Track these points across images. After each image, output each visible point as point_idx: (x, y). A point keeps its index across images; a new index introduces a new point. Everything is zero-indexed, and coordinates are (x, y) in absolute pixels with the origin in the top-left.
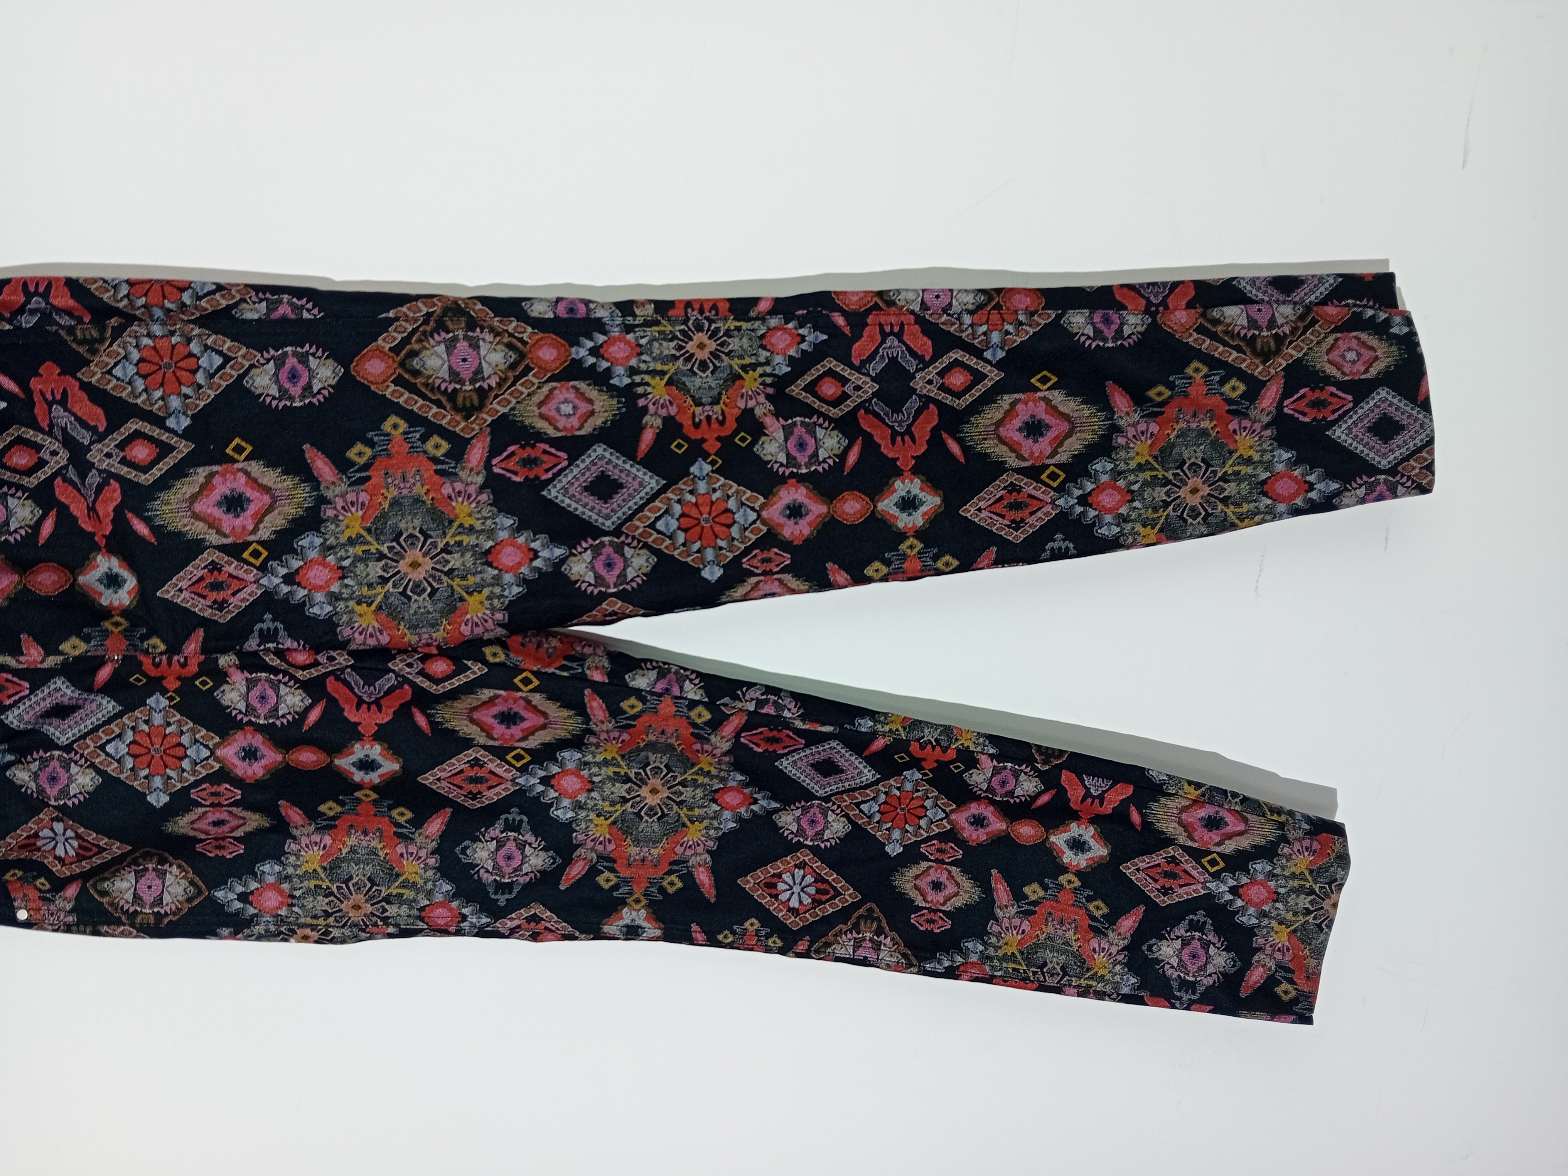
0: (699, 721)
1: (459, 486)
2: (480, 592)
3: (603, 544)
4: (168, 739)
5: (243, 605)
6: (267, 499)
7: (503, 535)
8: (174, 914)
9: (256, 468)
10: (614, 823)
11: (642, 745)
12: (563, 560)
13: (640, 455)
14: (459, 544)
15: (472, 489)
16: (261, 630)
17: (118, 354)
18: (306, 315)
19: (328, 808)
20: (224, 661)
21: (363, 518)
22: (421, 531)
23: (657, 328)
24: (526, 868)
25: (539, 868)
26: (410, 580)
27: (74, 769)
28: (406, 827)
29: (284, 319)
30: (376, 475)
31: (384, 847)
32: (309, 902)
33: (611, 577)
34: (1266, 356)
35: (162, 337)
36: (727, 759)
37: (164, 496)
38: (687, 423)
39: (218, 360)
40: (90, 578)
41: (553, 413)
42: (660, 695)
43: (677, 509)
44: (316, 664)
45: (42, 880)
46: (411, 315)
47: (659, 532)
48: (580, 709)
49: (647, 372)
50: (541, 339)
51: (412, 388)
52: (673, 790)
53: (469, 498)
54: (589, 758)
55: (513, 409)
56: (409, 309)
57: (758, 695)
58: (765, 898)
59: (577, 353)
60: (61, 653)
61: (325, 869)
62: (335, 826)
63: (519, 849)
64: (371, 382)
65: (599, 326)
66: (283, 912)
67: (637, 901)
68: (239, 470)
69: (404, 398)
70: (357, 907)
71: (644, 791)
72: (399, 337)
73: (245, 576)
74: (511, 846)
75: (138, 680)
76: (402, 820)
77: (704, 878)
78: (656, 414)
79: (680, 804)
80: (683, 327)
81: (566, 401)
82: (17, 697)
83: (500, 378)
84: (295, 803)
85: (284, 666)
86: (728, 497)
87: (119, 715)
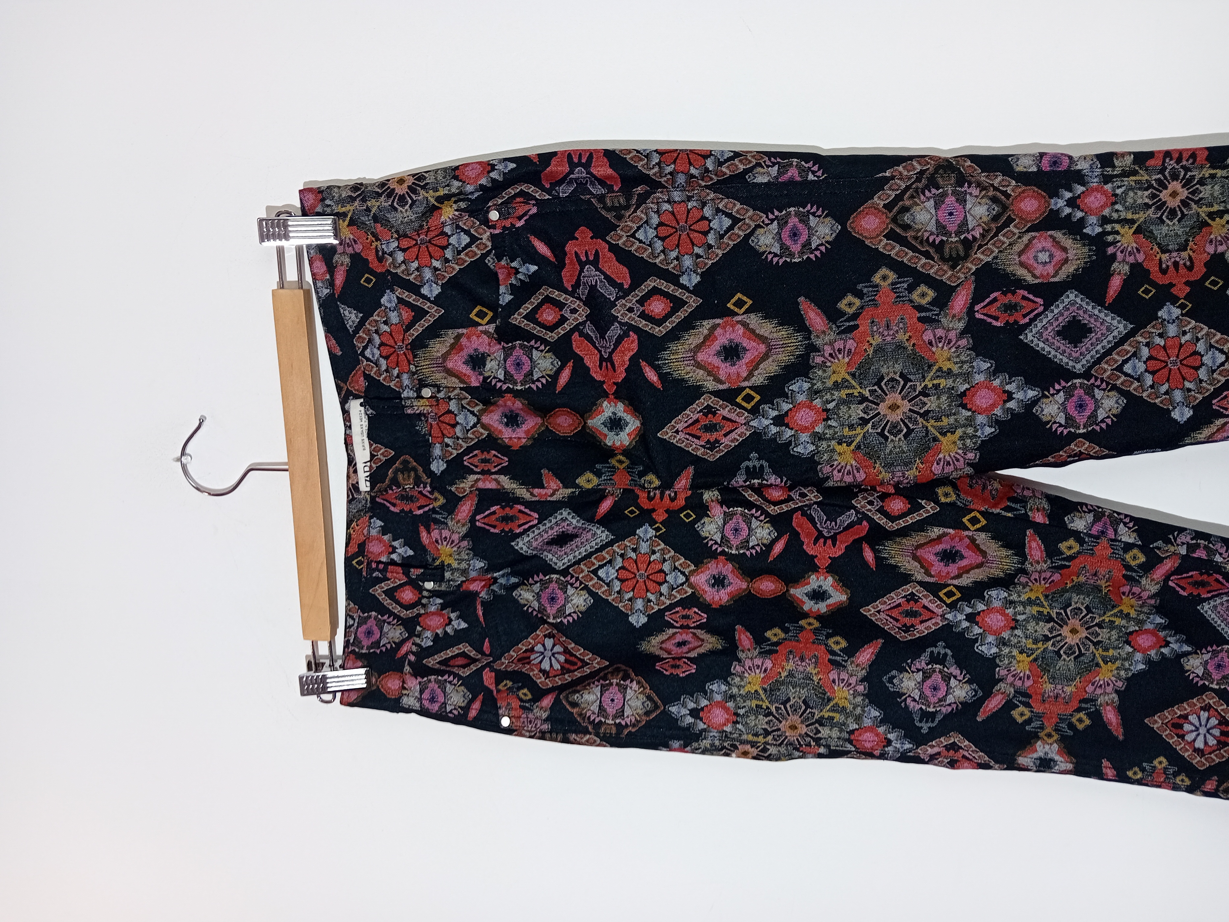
0: (1133, 563)
1: (940, 332)
2: (953, 433)
3: (1074, 386)
4: (652, 565)
5: (733, 445)
6: (763, 348)
7: (979, 378)
8: (634, 725)
9: (754, 320)
10: (1035, 660)
11: (1069, 586)
12: (1035, 402)
13: (1109, 300)
14: (936, 387)
15: (952, 335)
16: (747, 467)
17: (641, 219)
18: (811, 177)
19: (774, 634)
20: (707, 496)
21: (848, 363)
22: (902, 375)
23: (1134, 178)
24: (950, 699)
25: (962, 699)
26: (888, 421)
27: (570, 591)
28: (840, 655)
29: (791, 182)
30: (864, 323)
31: (818, 672)
32: (751, 720)
33: (1081, 419)
35: (680, 202)
36: (1152, 602)
37: (673, 346)
38: (1154, 269)
39: (727, 222)
40: (596, 422)
41: (1031, 262)
42: (1097, 537)
43: (1145, 352)
44: (790, 499)
45: (525, 691)
46: (905, 173)
47: (1126, 375)
48: (1019, 548)
49: (1118, 221)
50: (1023, 192)
51: (903, 242)
52: (1090, 631)
53: (949, 343)
54: (1014, 597)
55: (996, 258)
56: (904, 168)
57: (1188, 539)
58: (1172, 738)
59: (1056, 204)
60: (577, 486)
61: (765, 690)
62: (777, 652)
63: (945, 681)
64: (866, 237)
65: (1079, 177)
66: (728, 728)
67: (1049, 736)
68: (738, 322)
69: (895, 251)
70: (793, 727)
71: (1065, 631)
72: (893, 194)
73: (737, 419)
74: (937, 678)
75: (632, 512)
76: (836, 648)
77: (1111, 716)
78: (1124, 260)
79: (1096, 644)
80: (1160, 176)
81: (1043, 250)
82: (526, 526)
83: (984, 229)
84: (748, 629)
85: (760, 501)
86: (1198, 340)
87: (611, 544)
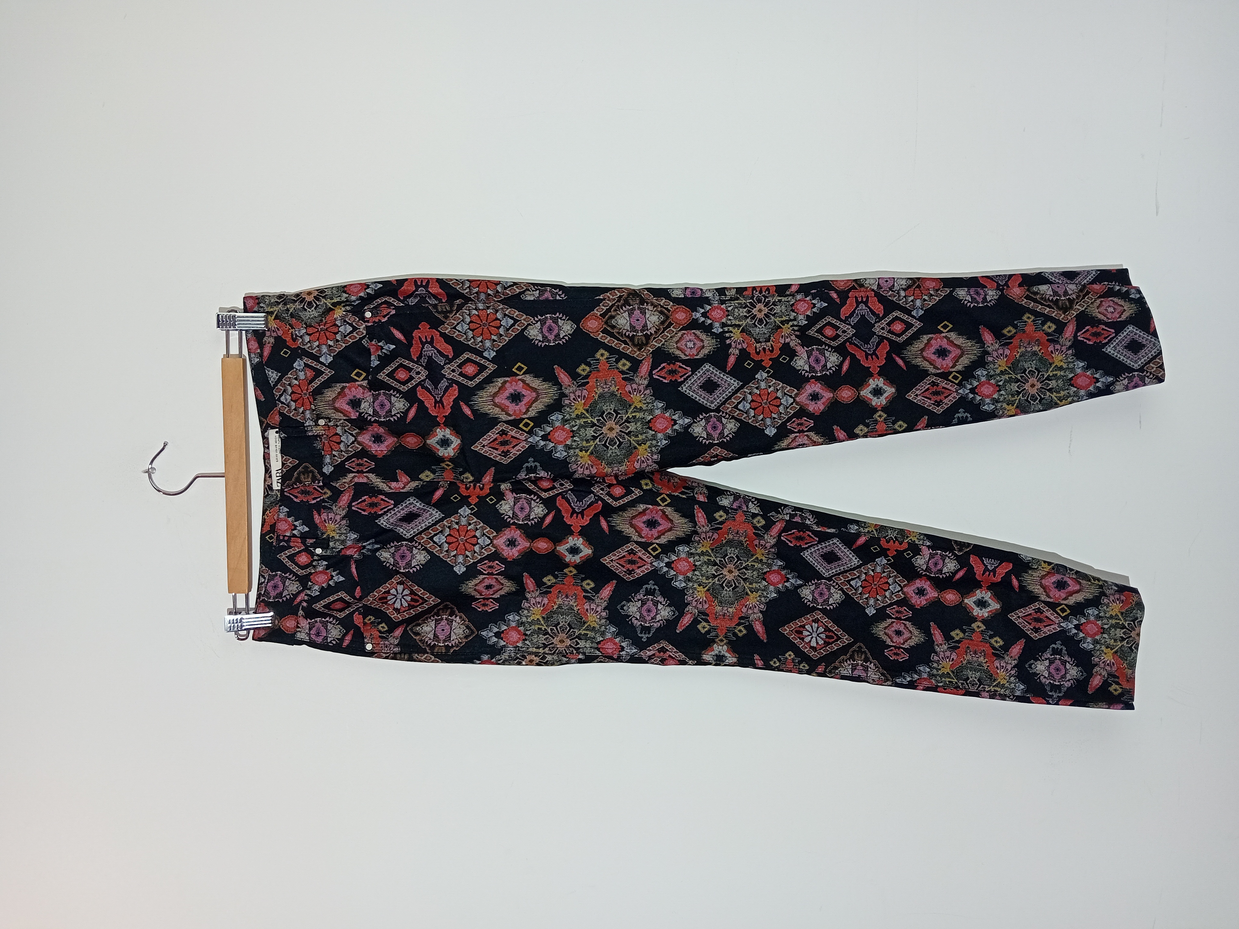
0: (758, 525)
1: (634, 386)
2: (645, 444)
3: (711, 417)
4: (469, 532)
5: (518, 453)
6: (534, 395)
7: (658, 412)
8: (457, 646)
9: (528, 378)
10: (708, 590)
11: (724, 542)
12: (689, 426)
13: (728, 370)
14: (634, 417)
15: (641, 388)
16: (527, 467)
17: (460, 318)
18: (558, 298)
19: (548, 580)
20: (503, 487)
21: (584, 404)
22: (614, 411)
23: (737, 302)
24: (659, 618)
25: (666, 617)
26: (608, 437)
27: (415, 551)
28: (590, 593)
29: (547, 300)
30: (592, 381)
31: (578, 605)
32: (535, 638)
33: (715, 435)
34: (1065, 310)
35: (483, 310)
36: (773, 550)
37: (481, 393)
38: (752, 352)
39: (511, 322)
40: (432, 441)
41: (684, 347)
42: (736, 510)
43: (749, 397)
44: (554, 488)
45: (383, 625)
46: (611, 297)
47: (740, 410)
48: (691, 518)
49: (731, 326)
50: (677, 309)
51: (612, 335)
52: (740, 571)
53: (640, 392)
54: (693, 551)
55: (663, 344)
56: (610, 294)
57: (790, 511)
58: (797, 639)
59: (695, 316)
60: (421, 480)
61: (543, 618)
62: (550, 592)
63: (655, 605)
64: (591, 332)
65: (707, 301)
66: (519, 644)
67: (722, 641)
68: (519, 380)
69: (607, 340)
70: (562, 641)
71: (725, 572)
72: (605, 308)
73: (520, 437)
74: (650, 604)
75: (455, 498)
76: (588, 588)
77: (759, 628)
78: (736, 347)
79: (745, 580)
80: (751, 300)
81: (690, 341)
82: (386, 510)
83: (656, 329)
84: (531, 576)
85: (536, 489)
86: (778, 390)
87: (441, 520)
